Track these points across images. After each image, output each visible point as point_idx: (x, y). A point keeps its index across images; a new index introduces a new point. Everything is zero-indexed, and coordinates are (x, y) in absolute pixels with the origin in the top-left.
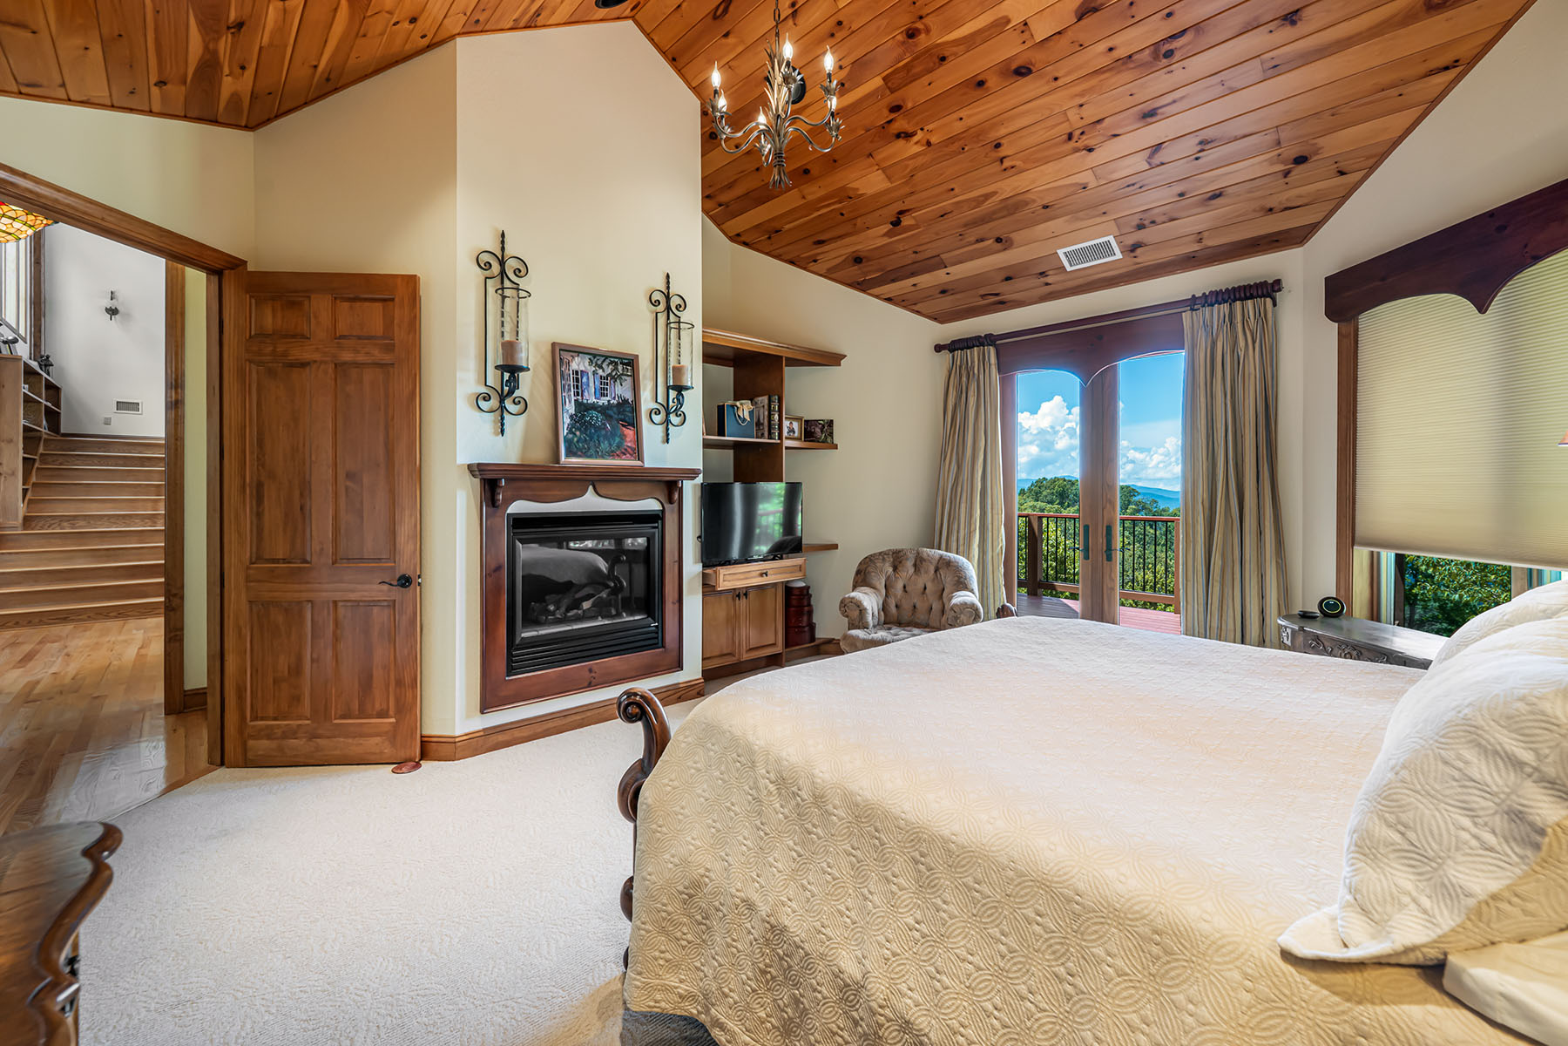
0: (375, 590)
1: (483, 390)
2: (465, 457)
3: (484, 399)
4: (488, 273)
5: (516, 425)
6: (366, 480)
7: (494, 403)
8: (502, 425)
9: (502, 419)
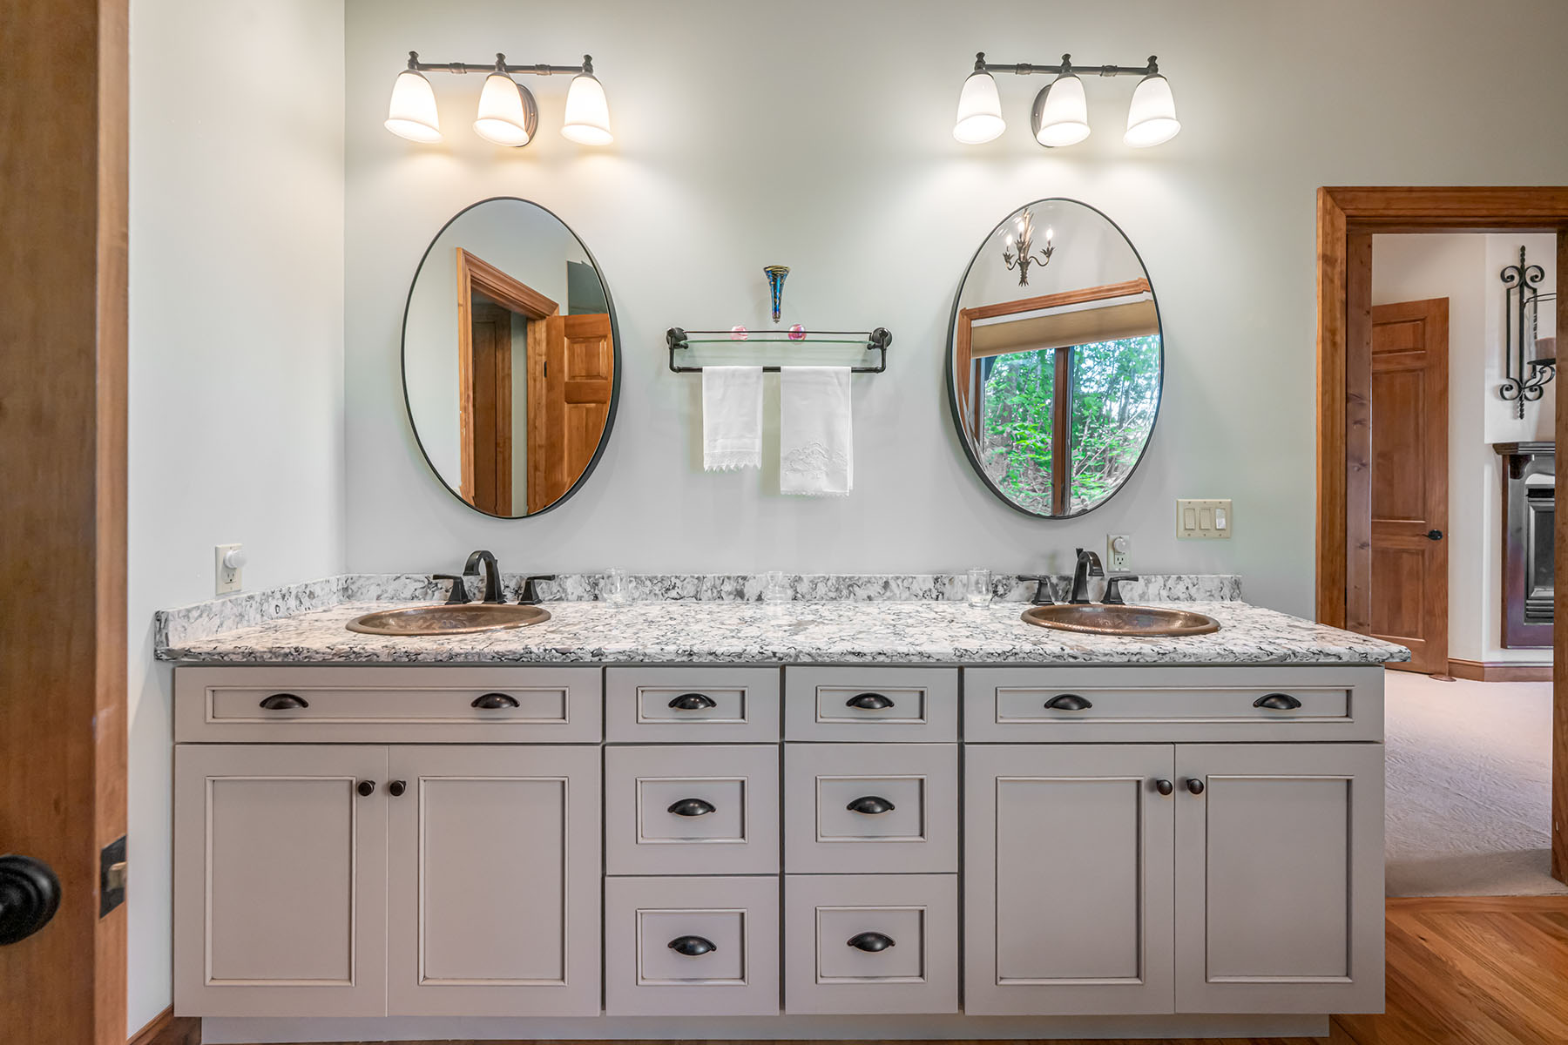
0: (1411, 542)
1: (1506, 382)
2: (1490, 439)
3: (1507, 389)
4: (1509, 285)
5: (1532, 408)
6: (1396, 458)
7: (1514, 392)
8: (1522, 410)
9: (1522, 405)
